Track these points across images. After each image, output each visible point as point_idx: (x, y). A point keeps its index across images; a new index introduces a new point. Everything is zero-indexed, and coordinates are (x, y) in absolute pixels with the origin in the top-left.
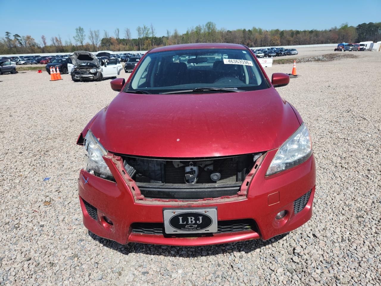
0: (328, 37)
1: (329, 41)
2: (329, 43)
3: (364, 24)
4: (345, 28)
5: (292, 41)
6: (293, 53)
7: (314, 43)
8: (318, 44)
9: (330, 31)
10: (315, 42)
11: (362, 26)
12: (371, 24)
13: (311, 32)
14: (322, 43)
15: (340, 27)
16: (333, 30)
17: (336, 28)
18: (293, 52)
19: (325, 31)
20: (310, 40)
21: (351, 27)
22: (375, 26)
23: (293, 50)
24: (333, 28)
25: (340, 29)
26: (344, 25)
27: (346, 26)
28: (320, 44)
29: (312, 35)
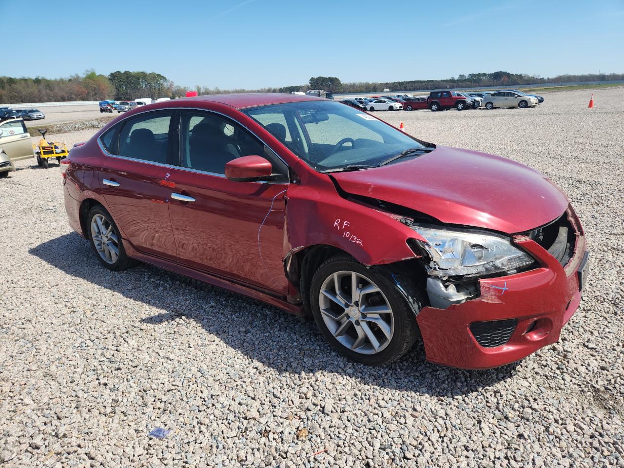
0: (70, 89)
1: (74, 97)
2: (75, 100)
3: (118, 72)
4: (92, 77)
5: (6, 97)
6: (35, 117)
7: (49, 100)
8: (56, 101)
9: (70, 80)
10: (51, 98)
11: (116, 76)
12: (127, 73)
13: (37, 81)
14: (63, 100)
15: (85, 76)
16: (75, 79)
17: (78, 77)
18: (35, 115)
19: (62, 81)
20: (41, 94)
21: (101, 75)
22: (134, 76)
23: (32, 111)
24: (73, 77)
25: (86, 78)
26: (90, 73)
27: (93, 74)
28: (60, 101)
29: (41, 87)
